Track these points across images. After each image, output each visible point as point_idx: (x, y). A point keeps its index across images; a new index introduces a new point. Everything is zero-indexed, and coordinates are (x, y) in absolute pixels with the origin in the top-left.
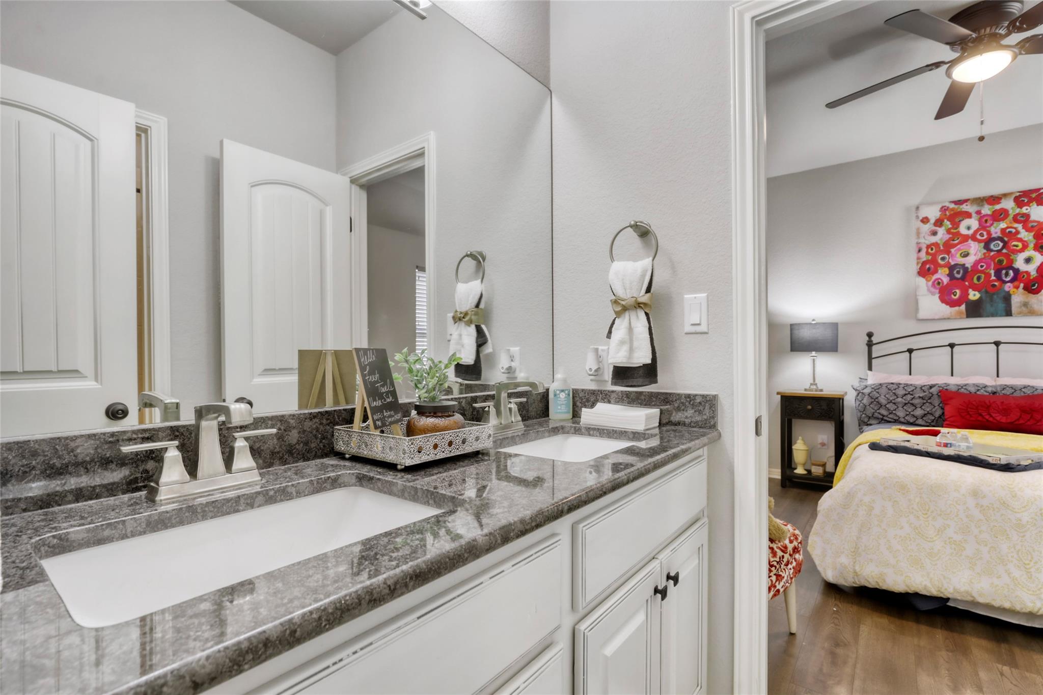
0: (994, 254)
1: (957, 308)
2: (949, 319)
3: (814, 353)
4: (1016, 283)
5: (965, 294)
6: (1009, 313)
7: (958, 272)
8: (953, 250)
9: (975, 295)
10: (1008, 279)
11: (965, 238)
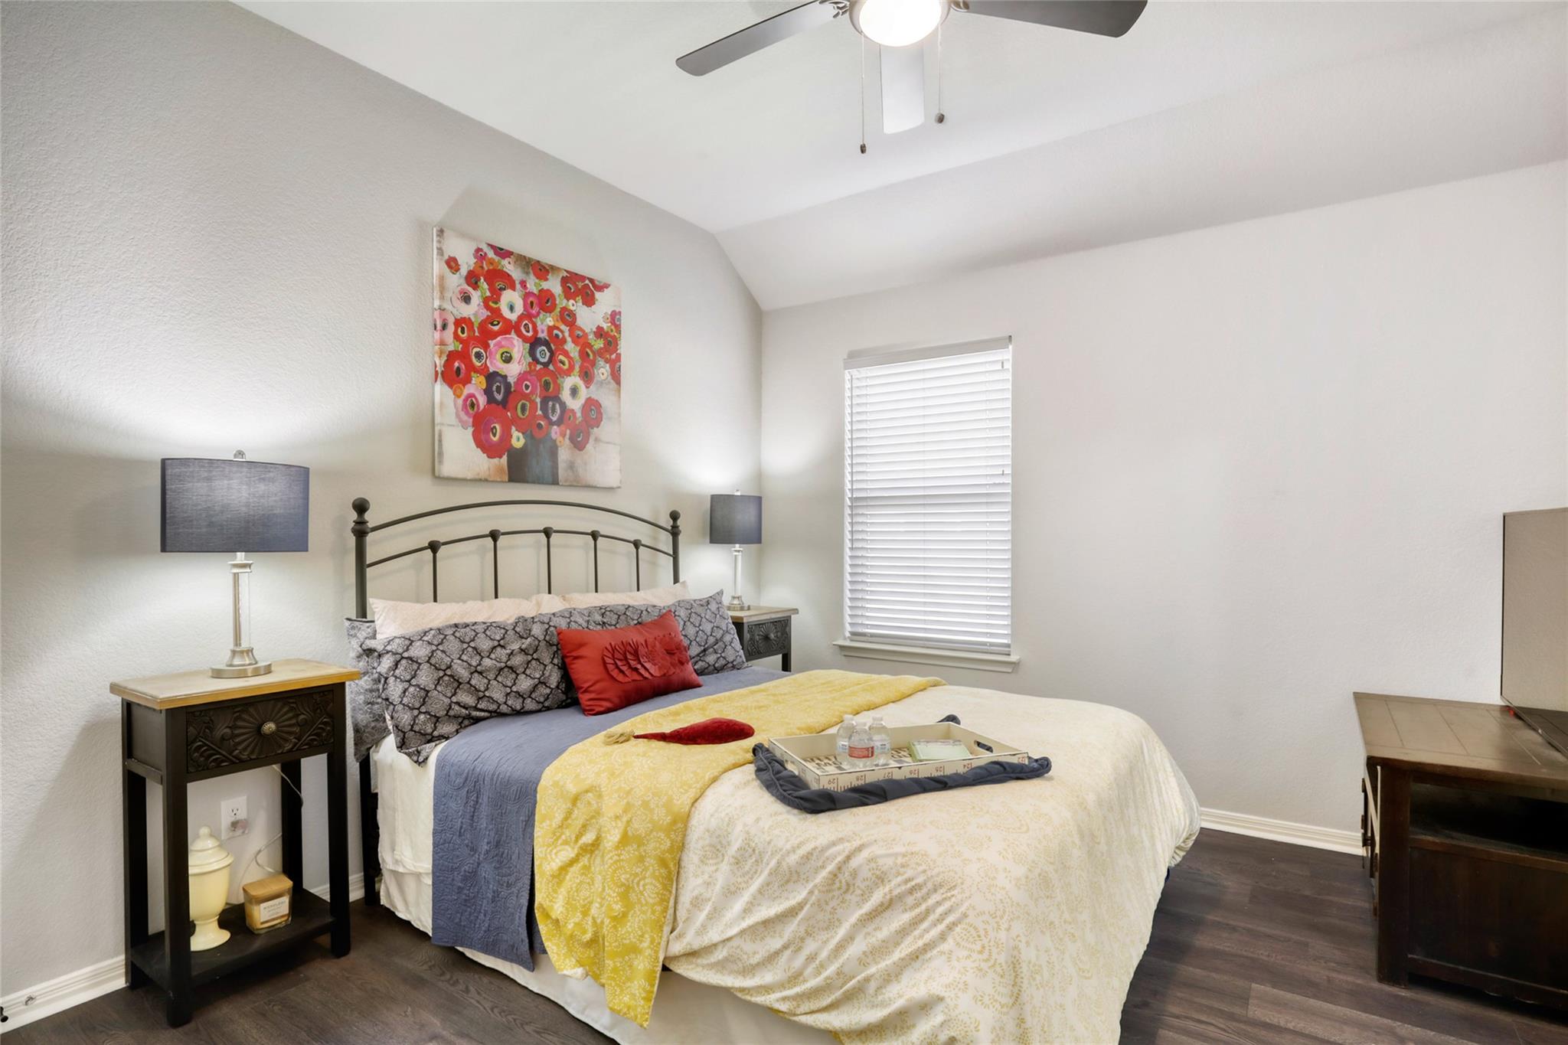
0: (541, 369)
1: (496, 460)
2: (486, 480)
3: (240, 554)
4: (563, 427)
5: (506, 436)
6: (555, 482)
7: (498, 390)
8: (492, 343)
9: (518, 439)
10: (554, 419)
11: (509, 327)
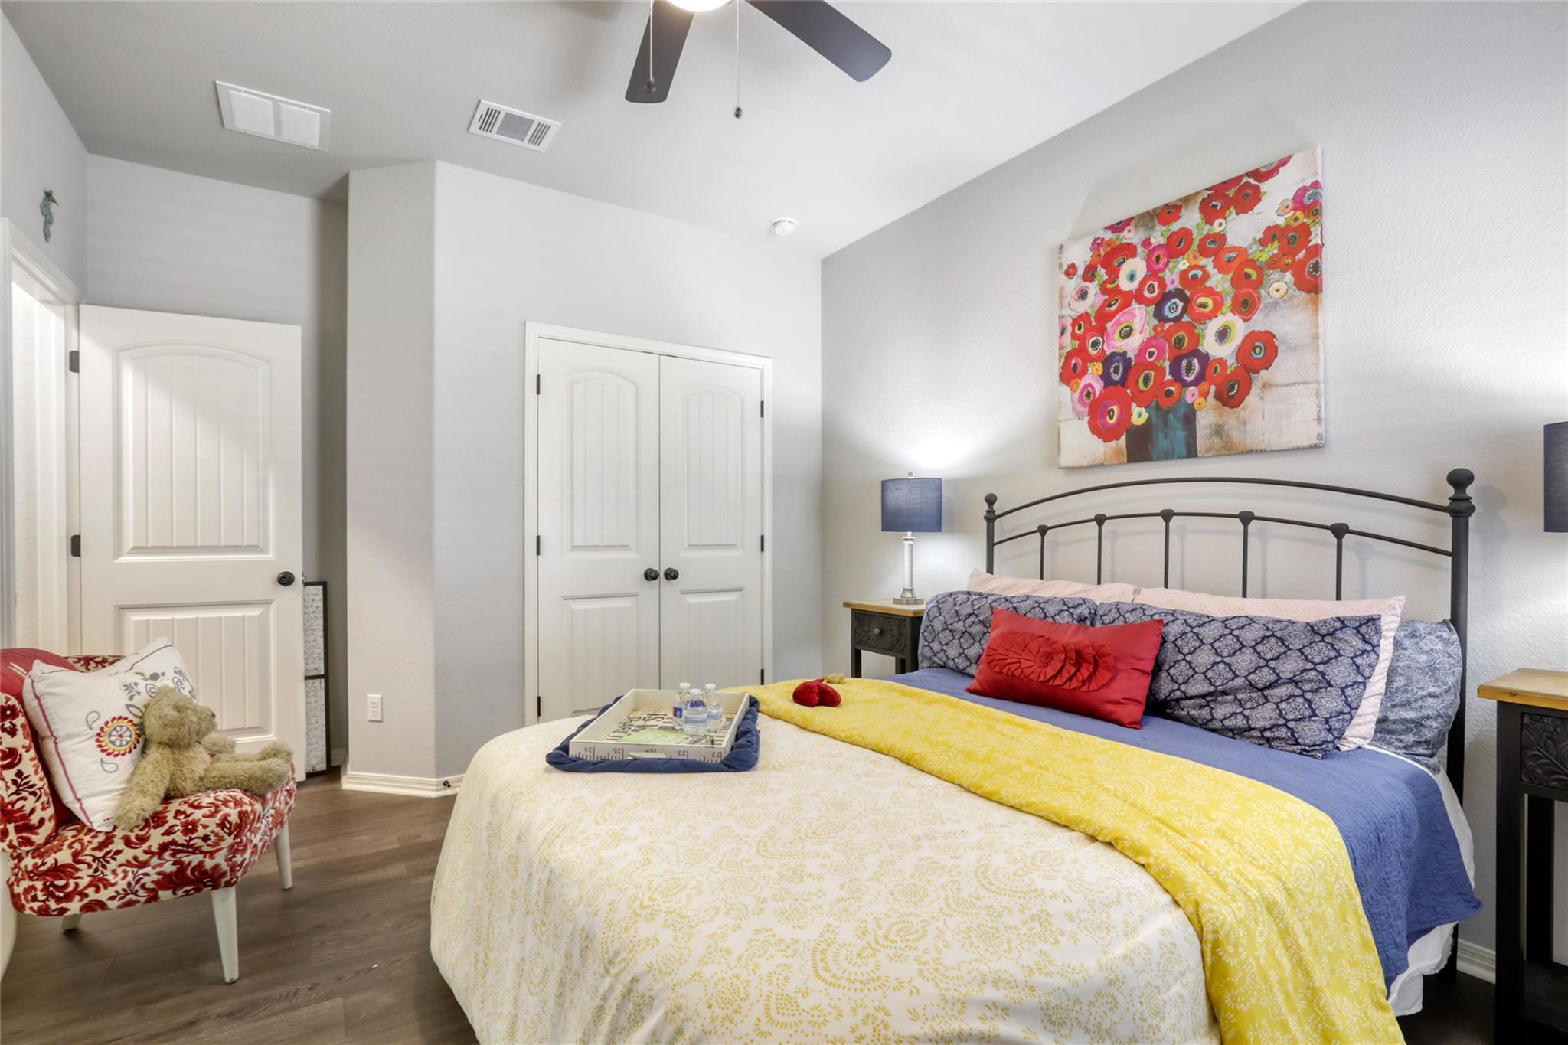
0: (1171, 326)
1: (1113, 443)
2: (1102, 465)
3: (910, 533)
4: (1204, 385)
5: (1126, 413)
6: (1191, 452)
7: (1116, 371)
8: (1109, 326)
9: (1140, 415)
10: (1190, 378)
11: (1128, 298)
